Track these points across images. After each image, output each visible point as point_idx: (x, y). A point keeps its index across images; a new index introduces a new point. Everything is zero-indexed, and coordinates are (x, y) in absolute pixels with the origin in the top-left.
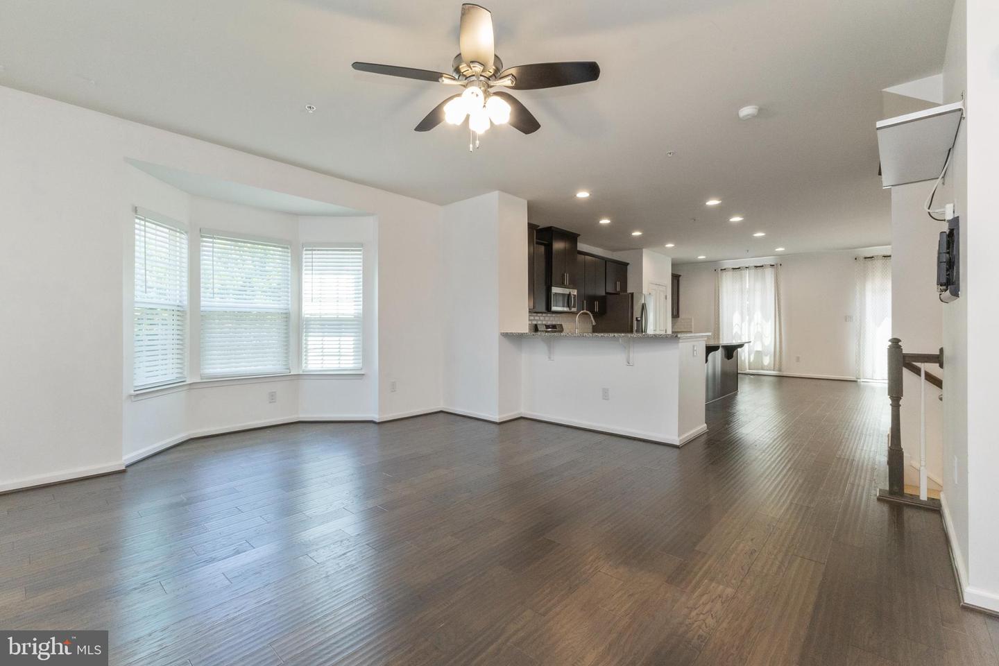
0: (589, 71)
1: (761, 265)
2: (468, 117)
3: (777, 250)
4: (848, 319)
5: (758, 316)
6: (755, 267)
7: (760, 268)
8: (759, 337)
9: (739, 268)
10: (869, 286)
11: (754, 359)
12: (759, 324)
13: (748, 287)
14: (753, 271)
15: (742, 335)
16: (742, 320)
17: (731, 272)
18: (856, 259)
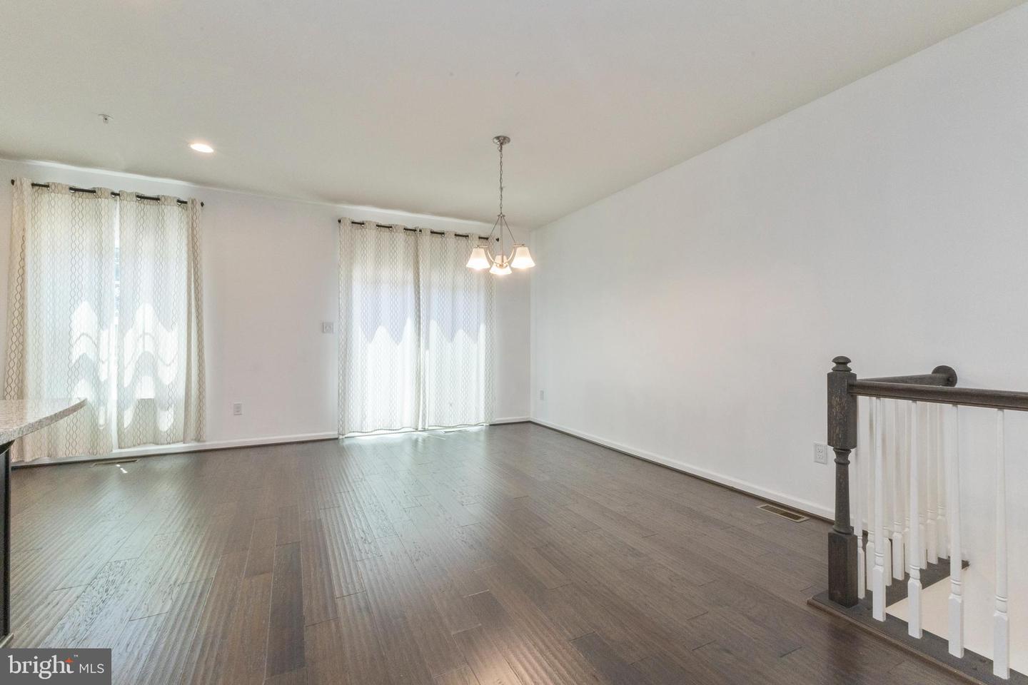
1: (153, 194)
4: (326, 327)
5: (145, 315)
6: (138, 196)
7: (152, 202)
8: (149, 364)
9: (93, 192)
10: (357, 273)
11: (134, 420)
12: (147, 334)
13: (117, 243)
14: (132, 206)
15: (100, 363)
16: (101, 324)
17: (68, 198)
18: (339, 222)
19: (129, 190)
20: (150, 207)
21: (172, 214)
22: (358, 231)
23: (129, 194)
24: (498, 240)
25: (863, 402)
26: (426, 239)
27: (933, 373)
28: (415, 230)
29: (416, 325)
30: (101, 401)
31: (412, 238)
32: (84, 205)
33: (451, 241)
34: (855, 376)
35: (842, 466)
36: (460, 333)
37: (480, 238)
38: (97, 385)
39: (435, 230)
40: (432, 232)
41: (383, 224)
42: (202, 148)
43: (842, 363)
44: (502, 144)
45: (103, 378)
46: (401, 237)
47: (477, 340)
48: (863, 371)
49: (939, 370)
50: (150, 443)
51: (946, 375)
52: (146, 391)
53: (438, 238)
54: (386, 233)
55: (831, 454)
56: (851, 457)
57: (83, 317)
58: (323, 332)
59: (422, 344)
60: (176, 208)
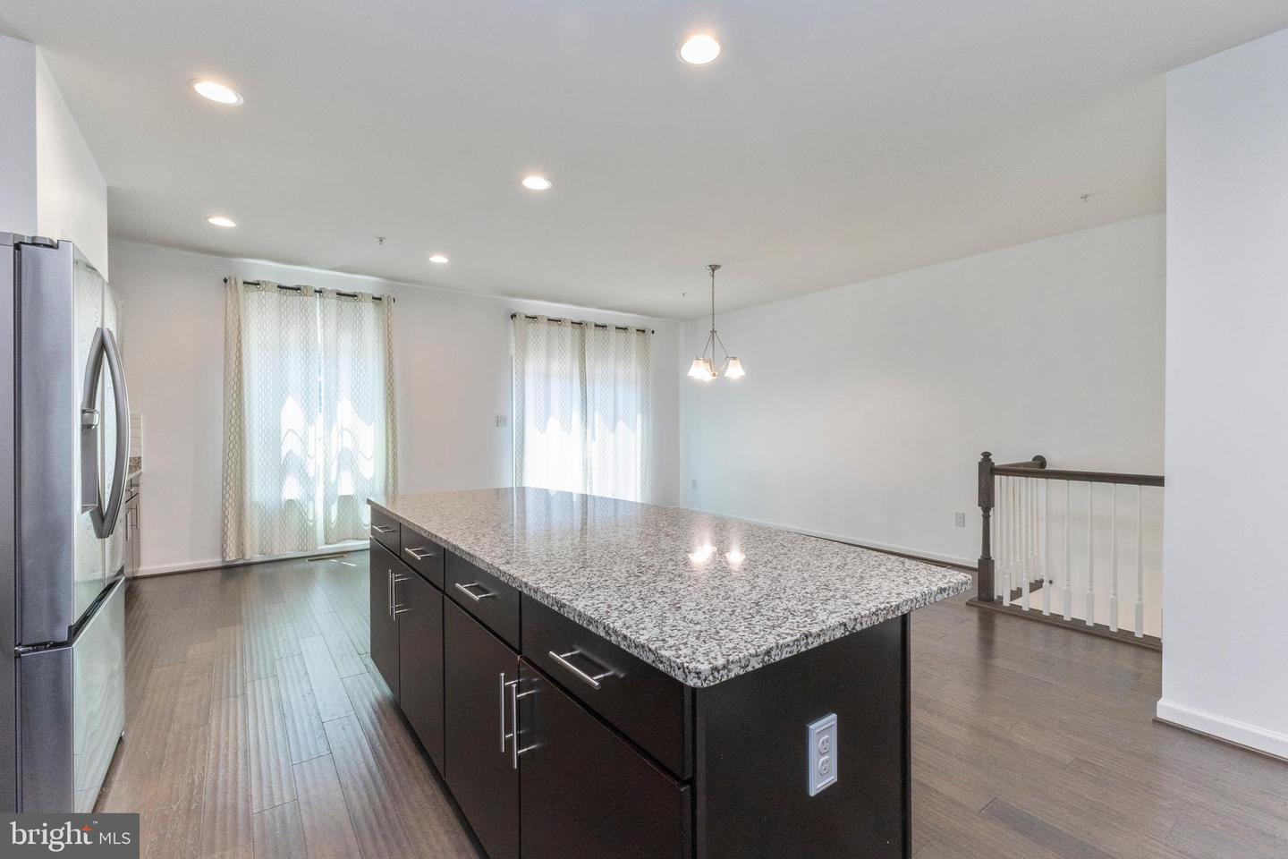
1: (351, 291)
4: (500, 421)
5: (345, 409)
6: (338, 294)
7: (349, 298)
8: (347, 461)
9: (297, 289)
10: (530, 367)
11: (338, 518)
12: (346, 429)
13: (320, 340)
14: (333, 302)
15: (309, 460)
16: (309, 419)
17: (274, 296)
18: (513, 316)
19: (330, 288)
20: (347, 303)
21: (369, 311)
22: (531, 326)
23: (330, 292)
24: (653, 332)
25: (997, 478)
26: (591, 333)
27: (1033, 460)
28: (581, 324)
29: (582, 418)
30: (311, 498)
31: (578, 331)
32: (288, 302)
33: (613, 333)
34: (993, 463)
35: (986, 518)
36: (621, 424)
37: (637, 330)
38: (306, 481)
39: (599, 324)
40: (596, 326)
41: (553, 318)
42: (439, 259)
43: (987, 455)
44: (713, 271)
45: (311, 474)
46: (568, 330)
47: (635, 432)
48: (998, 461)
49: (1036, 458)
50: (349, 539)
51: (1040, 461)
52: (347, 488)
53: (622, 333)
54: (556, 327)
55: (980, 511)
56: (991, 513)
57: (291, 414)
58: (498, 425)
59: (589, 437)
60: (371, 304)
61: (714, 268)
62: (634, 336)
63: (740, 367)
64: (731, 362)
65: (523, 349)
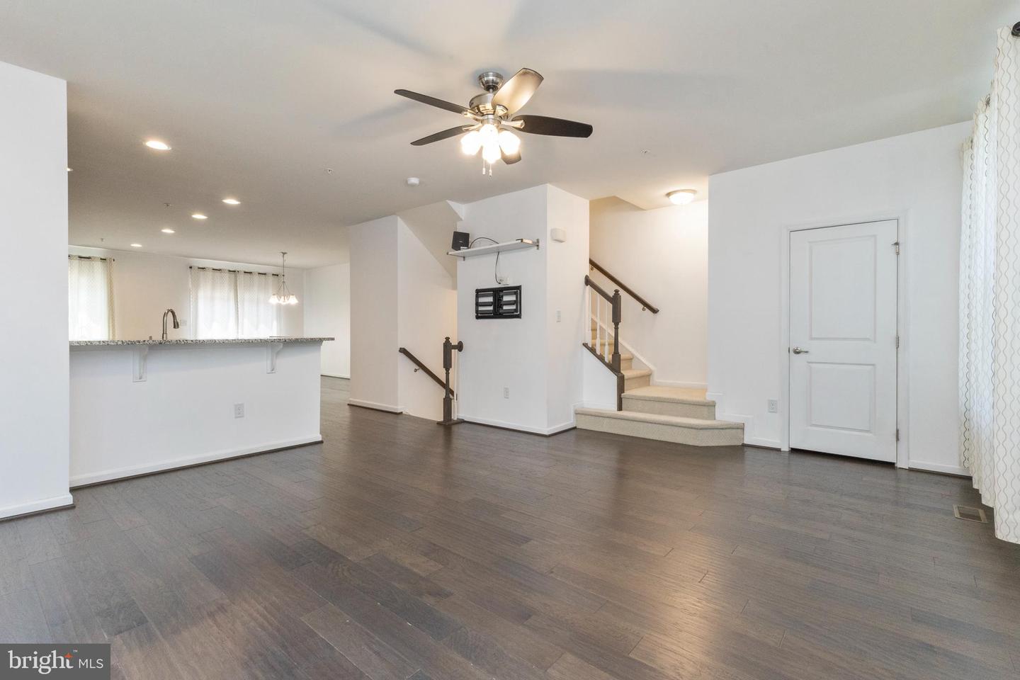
0: (583, 130)
1: (87, 256)
2: (482, 148)
3: (132, 245)
6: (80, 257)
7: (86, 260)
14: (77, 262)
18: (191, 267)
19: (74, 254)
20: (85, 262)
21: (98, 266)
22: (202, 272)
23: (75, 256)
26: (241, 277)
28: (235, 271)
31: (233, 275)
37: (273, 275)
39: (247, 271)
40: (245, 272)
41: (216, 268)
46: (227, 275)
53: (248, 276)
54: (218, 274)
60: (100, 263)
61: (284, 254)
62: (271, 279)
63: (295, 298)
64: (291, 296)
65: (197, 286)
